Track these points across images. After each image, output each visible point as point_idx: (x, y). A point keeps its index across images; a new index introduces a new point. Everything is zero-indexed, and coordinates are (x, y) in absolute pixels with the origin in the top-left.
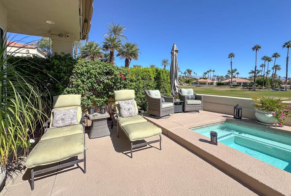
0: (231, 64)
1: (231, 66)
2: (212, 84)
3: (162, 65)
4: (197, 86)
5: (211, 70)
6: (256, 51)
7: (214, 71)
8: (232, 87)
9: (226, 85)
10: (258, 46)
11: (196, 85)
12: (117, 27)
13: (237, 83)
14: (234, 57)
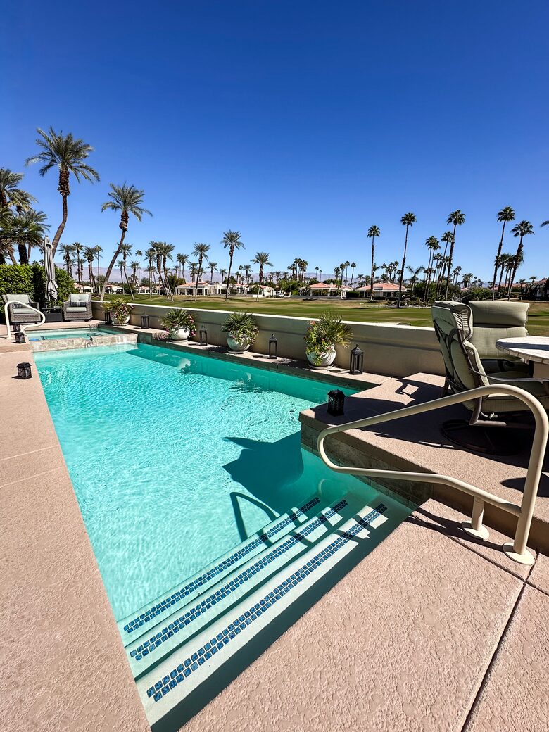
0: (373, 250)
1: (373, 256)
2: (337, 293)
3: (225, 246)
4: (307, 300)
5: (347, 263)
6: (408, 226)
7: (354, 265)
8: (371, 302)
9: (361, 297)
10: (410, 216)
11: (305, 297)
12: (67, 142)
13: (385, 293)
14: (378, 235)
